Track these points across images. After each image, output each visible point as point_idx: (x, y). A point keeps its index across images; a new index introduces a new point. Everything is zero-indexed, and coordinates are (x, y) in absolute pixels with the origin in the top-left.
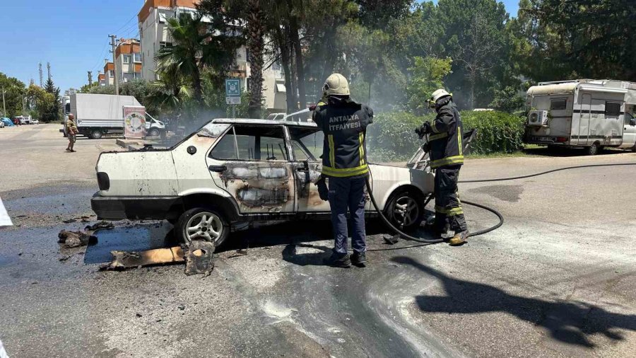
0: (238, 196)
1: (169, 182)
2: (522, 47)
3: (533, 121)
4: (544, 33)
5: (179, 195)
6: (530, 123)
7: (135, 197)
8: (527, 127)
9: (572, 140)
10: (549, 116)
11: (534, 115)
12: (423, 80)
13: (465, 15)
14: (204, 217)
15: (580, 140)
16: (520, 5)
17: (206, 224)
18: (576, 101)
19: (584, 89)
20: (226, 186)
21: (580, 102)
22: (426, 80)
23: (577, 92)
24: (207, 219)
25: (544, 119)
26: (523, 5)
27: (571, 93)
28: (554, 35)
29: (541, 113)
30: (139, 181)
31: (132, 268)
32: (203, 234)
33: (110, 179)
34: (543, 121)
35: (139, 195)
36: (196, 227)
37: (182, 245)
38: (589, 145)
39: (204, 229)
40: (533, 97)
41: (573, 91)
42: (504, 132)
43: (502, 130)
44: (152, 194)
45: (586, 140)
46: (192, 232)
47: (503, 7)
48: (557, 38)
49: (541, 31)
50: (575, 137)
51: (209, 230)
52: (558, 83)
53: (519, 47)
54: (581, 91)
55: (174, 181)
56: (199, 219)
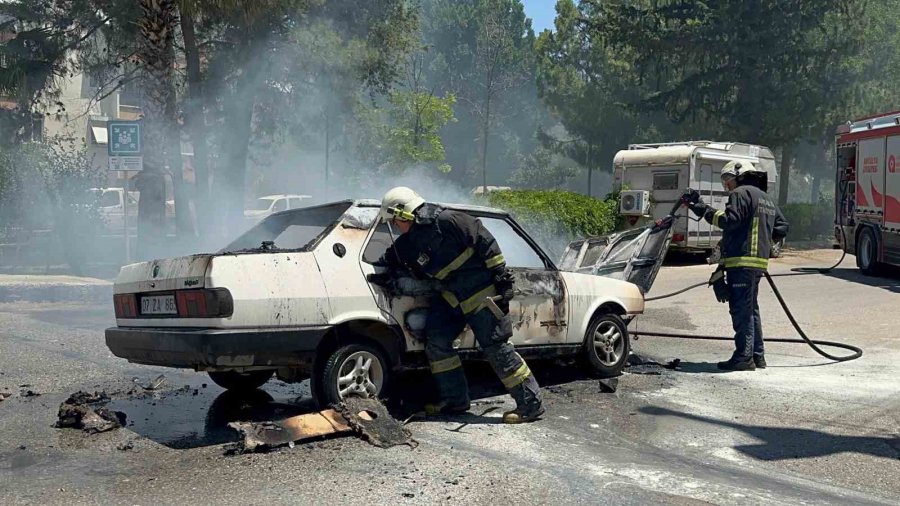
0: (406, 324)
1: (317, 302)
2: (569, 82)
3: (628, 207)
4: (603, 59)
5: (330, 322)
6: (623, 211)
7: (269, 327)
8: (618, 218)
9: (690, 239)
10: (652, 200)
11: (629, 198)
12: (407, 133)
13: (459, 18)
14: (360, 359)
15: (701, 239)
16: (558, 9)
17: (362, 371)
18: (692, 176)
19: (704, 156)
20: (391, 307)
21: (699, 179)
22: (411, 133)
23: (693, 162)
24: (365, 362)
25: (645, 204)
26: (564, 9)
27: (684, 162)
28: (618, 63)
29: (640, 195)
30: (275, 301)
31: (280, 446)
32: (358, 388)
33: (234, 298)
34: (644, 208)
35: (276, 324)
36: (349, 377)
37: (336, 406)
38: (712, 246)
39: (359, 380)
40: (624, 168)
41: (688, 159)
42: (586, 226)
43: (583, 223)
44: (294, 323)
45: (707, 238)
46: (343, 386)
47: (521, 7)
48: (624, 69)
49: (597, 57)
50: (693, 234)
51: (366, 381)
52: (657, 147)
53: (563, 81)
54: (699, 160)
55: (324, 300)
56: (353, 363)
